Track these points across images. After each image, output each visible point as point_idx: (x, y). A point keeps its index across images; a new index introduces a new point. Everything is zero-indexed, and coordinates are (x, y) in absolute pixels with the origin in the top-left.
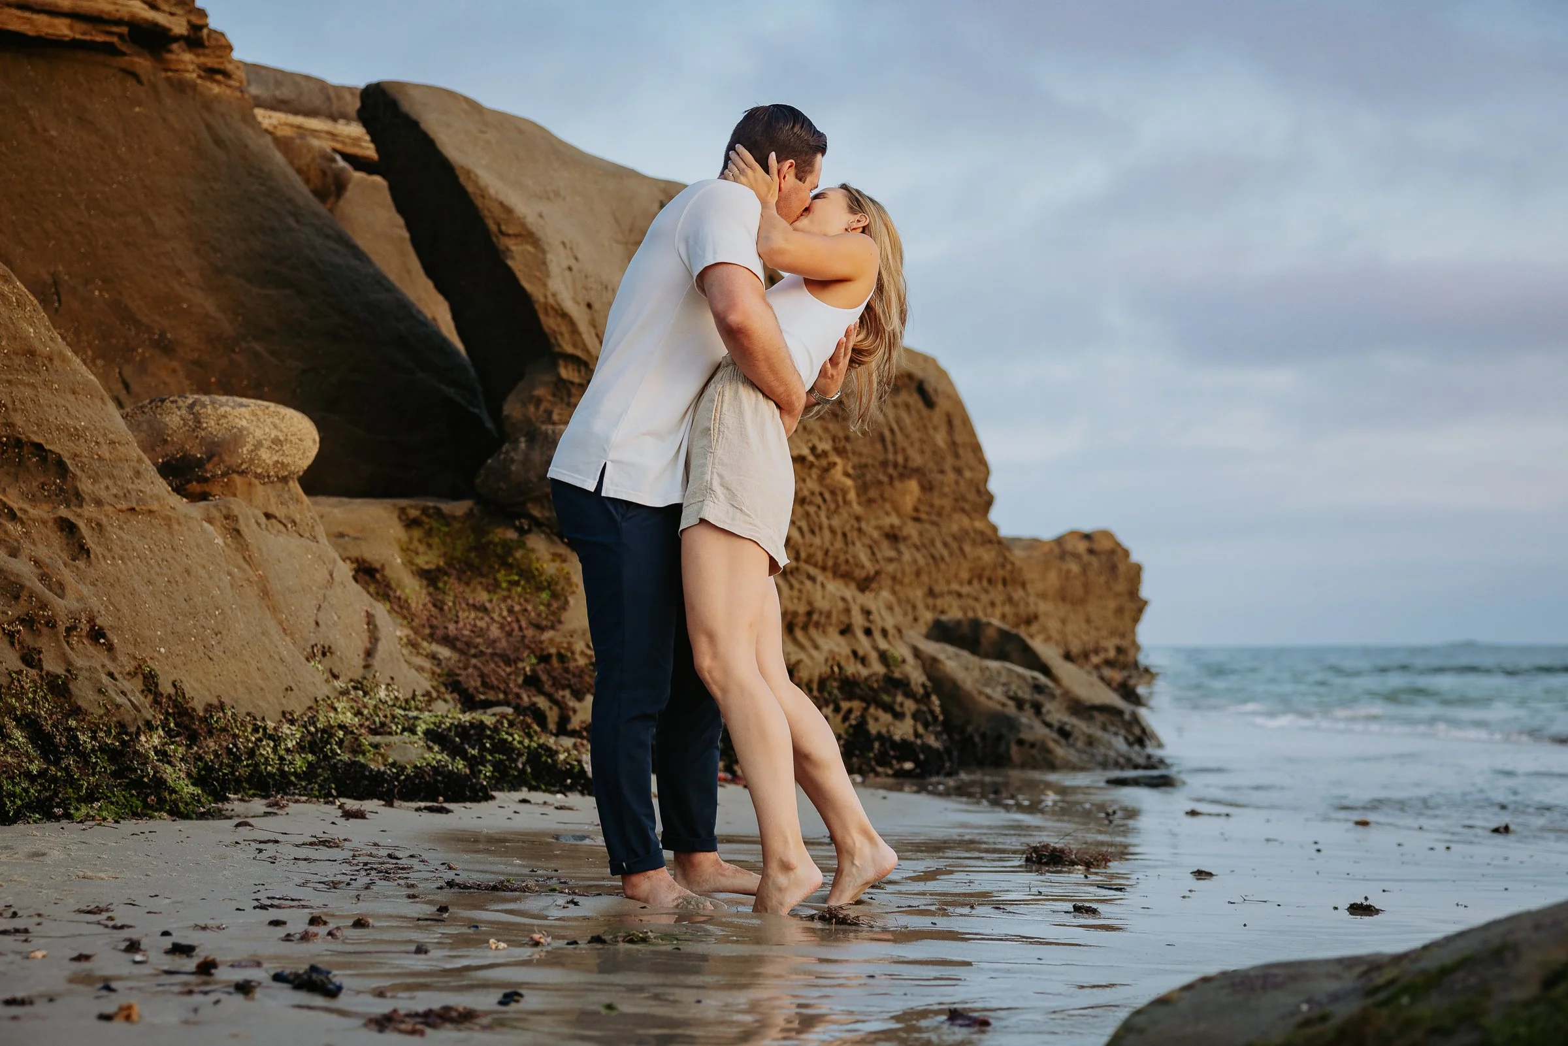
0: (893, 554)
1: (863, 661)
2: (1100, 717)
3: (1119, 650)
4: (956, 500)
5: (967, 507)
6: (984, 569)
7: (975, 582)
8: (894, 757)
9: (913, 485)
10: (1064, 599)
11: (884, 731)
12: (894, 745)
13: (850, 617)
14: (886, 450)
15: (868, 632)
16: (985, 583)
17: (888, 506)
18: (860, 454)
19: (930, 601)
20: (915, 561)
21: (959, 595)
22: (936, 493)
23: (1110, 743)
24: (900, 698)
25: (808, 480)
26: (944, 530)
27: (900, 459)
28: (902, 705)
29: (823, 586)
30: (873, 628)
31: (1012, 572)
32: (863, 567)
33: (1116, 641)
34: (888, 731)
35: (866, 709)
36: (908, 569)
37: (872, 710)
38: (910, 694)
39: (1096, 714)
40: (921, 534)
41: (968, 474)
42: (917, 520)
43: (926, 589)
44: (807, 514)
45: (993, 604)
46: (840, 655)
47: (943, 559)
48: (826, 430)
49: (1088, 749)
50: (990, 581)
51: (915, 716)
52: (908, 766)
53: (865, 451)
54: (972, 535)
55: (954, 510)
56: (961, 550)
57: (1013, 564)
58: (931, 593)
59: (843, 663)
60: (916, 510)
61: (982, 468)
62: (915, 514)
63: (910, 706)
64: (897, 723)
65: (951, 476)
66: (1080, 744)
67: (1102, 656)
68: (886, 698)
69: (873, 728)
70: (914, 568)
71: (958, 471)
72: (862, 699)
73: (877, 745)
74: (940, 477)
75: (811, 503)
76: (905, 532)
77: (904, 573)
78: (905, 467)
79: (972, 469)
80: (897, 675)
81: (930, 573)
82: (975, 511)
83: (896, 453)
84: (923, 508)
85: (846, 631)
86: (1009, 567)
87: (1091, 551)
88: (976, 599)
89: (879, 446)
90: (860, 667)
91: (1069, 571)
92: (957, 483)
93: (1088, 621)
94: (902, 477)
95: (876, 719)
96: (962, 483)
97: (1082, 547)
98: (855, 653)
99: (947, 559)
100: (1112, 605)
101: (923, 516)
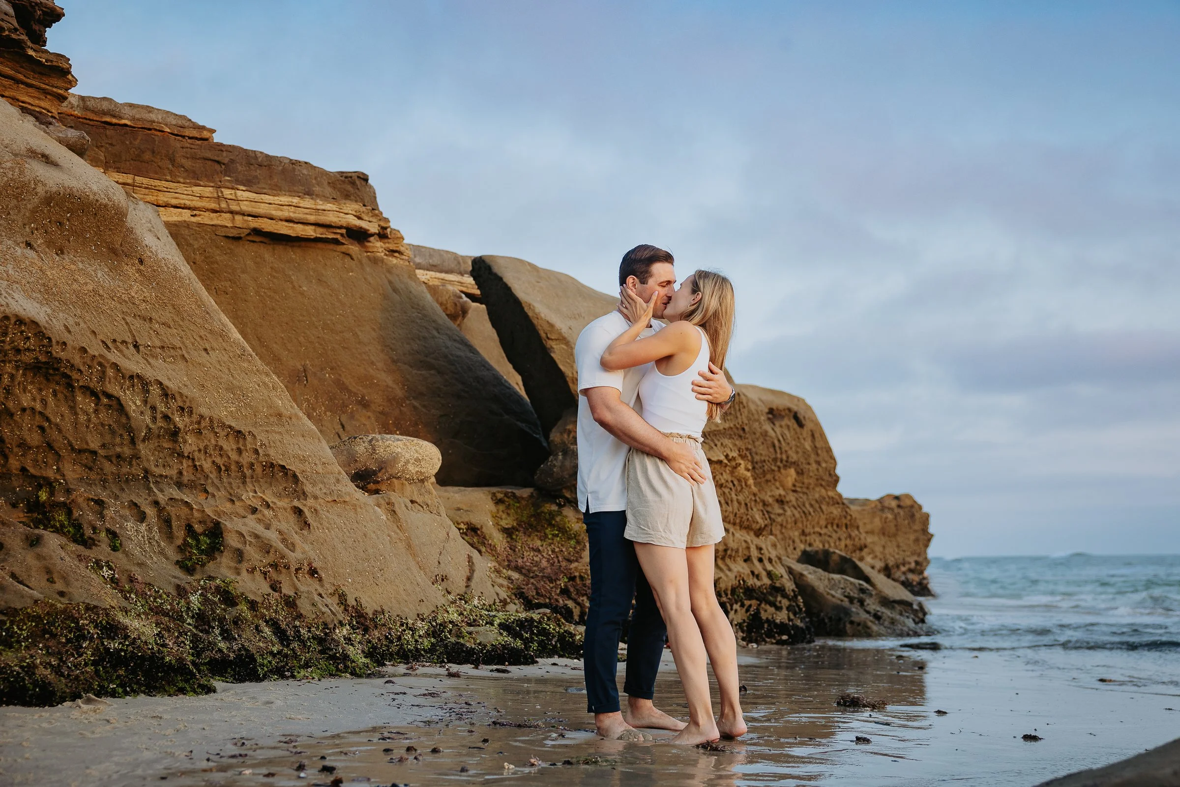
0: (781, 511)
1: (758, 577)
2: (898, 608)
3: (917, 563)
4: (817, 479)
5: (823, 483)
6: (834, 519)
7: (829, 527)
8: (776, 633)
9: (792, 471)
10: (884, 534)
11: (770, 617)
12: (776, 625)
13: (749, 552)
14: (776, 452)
15: (760, 560)
16: (835, 527)
17: (778, 484)
18: (761, 455)
19: (803, 538)
20: (794, 515)
21: (820, 534)
22: (805, 476)
23: (904, 622)
24: (779, 598)
25: (724, 473)
26: (810, 497)
27: (784, 457)
28: (780, 602)
29: (733, 534)
30: (764, 558)
31: (850, 521)
32: (757, 522)
33: (915, 558)
34: (773, 618)
35: (759, 605)
36: (789, 520)
37: (763, 605)
38: (785, 596)
39: (896, 605)
40: (797, 499)
41: (824, 465)
42: (795, 491)
43: (800, 531)
44: (724, 493)
45: (840, 539)
46: (744, 574)
47: (810, 514)
48: (735, 445)
49: (892, 626)
50: (838, 526)
51: (788, 609)
52: (785, 637)
53: (763, 453)
54: (827, 499)
55: (816, 485)
56: (820, 508)
57: (851, 516)
58: (803, 533)
59: (745, 579)
60: (794, 486)
61: (833, 461)
62: (793, 488)
63: (785, 603)
64: (778, 612)
65: (814, 466)
66: (886, 623)
67: (907, 566)
68: (771, 598)
69: (764, 616)
70: (793, 519)
71: (818, 463)
72: (757, 599)
73: (766, 626)
74: (807, 467)
75: (726, 487)
76: (788, 499)
77: (787, 521)
78: (787, 461)
79: (826, 462)
80: (778, 585)
81: (802, 522)
82: (829, 486)
83: (781, 453)
84: (797, 484)
85: (747, 560)
86: (849, 517)
87: (899, 506)
88: (830, 536)
89: (772, 450)
90: (756, 580)
91: (886, 518)
92: (818, 470)
93: (898, 546)
94: (785, 467)
95: (766, 611)
96: (820, 470)
97: (894, 504)
98: (753, 573)
99: (812, 513)
100: (912, 537)
101: (799, 489)
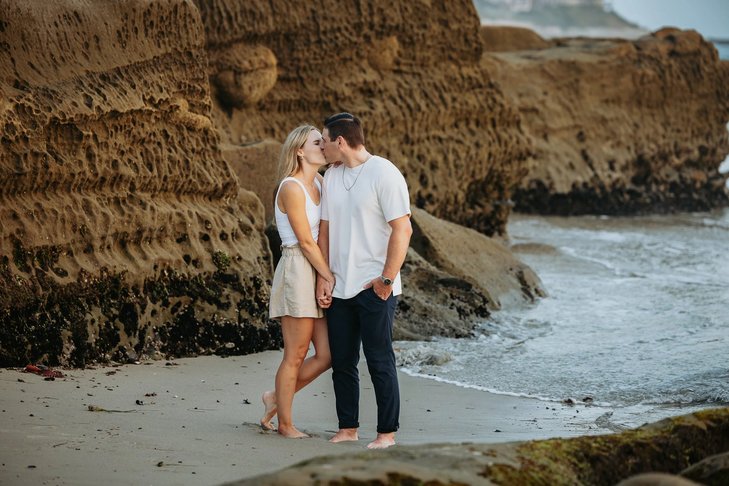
0: (365, 108)
1: (196, 263)
4: (443, 50)
5: (454, 55)
6: (470, 113)
7: (462, 125)
8: (218, 339)
9: (394, 41)
11: (209, 319)
12: (218, 328)
13: (185, 229)
14: (360, 14)
15: (205, 238)
16: (473, 126)
17: (365, 64)
18: (333, 19)
19: (407, 148)
20: (388, 113)
21: (440, 140)
22: (418, 47)
24: (226, 291)
26: (425, 81)
27: (377, 19)
28: (227, 297)
30: (211, 235)
31: (501, 114)
34: (213, 319)
35: (193, 302)
36: (379, 122)
37: (199, 303)
38: (237, 288)
40: (399, 85)
41: (455, 26)
42: (398, 72)
43: (402, 137)
45: (477, 145)
46: (170, 261)
47: (419, 109)
50: (477, 123)
51: (240, 306)
52: (230, 345)
53: (337, 16)
54: (460, 81)
55: (442, 59)
56: (441, 97)
57: (502, 106)
58: (407, 140)
59: (173, 268)
60: (398, 63)
61: (472, 19)
62: (396, 68)
63: (235, 297)
64: (222, 312)
65: (436, 28)
67: (684, 158)
68: (212, 292)
69: (199, 316)
70: (387, 119)
71: (445, 23)
72: (189, 294)
73: (201, 330)
74: (421, 32)
76: (381, 86)
77: (375, 124)
78: (382, 26)
79: (459, 21)
80: (229, 272)
81: (405, 123)
82: (464, 59)
83: (371, 14)
84: (403, 61)
85: (182, 239)
86: (498, 109)
88: (459, 142)
89: (353, 10)
90: (191, 268)
91: (644, 75)
92: (443, 34)
93: (666, 124)
94: (380, 35)
95: (202, 310)
96: (448, 34)
97: (664, 48)
98: (187, 258)
99: (424, 107)
100: (695, 107)
101: (404, 68)
